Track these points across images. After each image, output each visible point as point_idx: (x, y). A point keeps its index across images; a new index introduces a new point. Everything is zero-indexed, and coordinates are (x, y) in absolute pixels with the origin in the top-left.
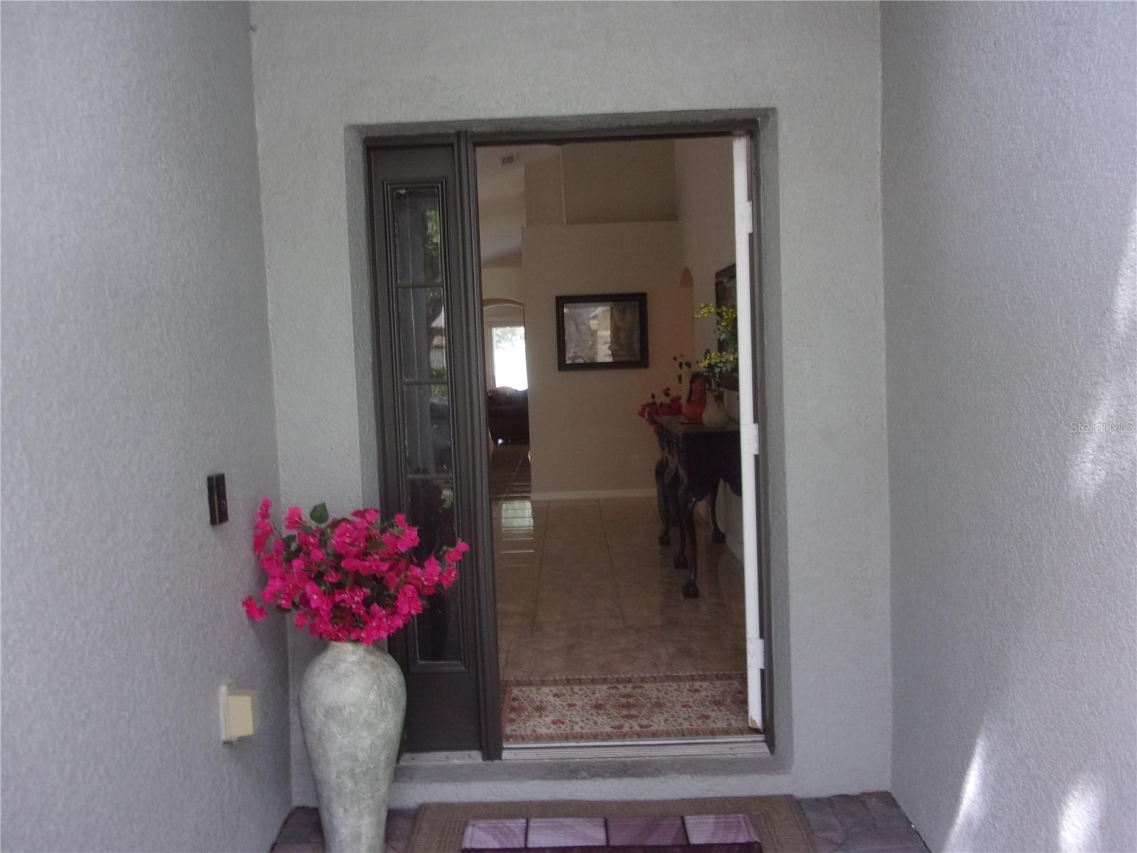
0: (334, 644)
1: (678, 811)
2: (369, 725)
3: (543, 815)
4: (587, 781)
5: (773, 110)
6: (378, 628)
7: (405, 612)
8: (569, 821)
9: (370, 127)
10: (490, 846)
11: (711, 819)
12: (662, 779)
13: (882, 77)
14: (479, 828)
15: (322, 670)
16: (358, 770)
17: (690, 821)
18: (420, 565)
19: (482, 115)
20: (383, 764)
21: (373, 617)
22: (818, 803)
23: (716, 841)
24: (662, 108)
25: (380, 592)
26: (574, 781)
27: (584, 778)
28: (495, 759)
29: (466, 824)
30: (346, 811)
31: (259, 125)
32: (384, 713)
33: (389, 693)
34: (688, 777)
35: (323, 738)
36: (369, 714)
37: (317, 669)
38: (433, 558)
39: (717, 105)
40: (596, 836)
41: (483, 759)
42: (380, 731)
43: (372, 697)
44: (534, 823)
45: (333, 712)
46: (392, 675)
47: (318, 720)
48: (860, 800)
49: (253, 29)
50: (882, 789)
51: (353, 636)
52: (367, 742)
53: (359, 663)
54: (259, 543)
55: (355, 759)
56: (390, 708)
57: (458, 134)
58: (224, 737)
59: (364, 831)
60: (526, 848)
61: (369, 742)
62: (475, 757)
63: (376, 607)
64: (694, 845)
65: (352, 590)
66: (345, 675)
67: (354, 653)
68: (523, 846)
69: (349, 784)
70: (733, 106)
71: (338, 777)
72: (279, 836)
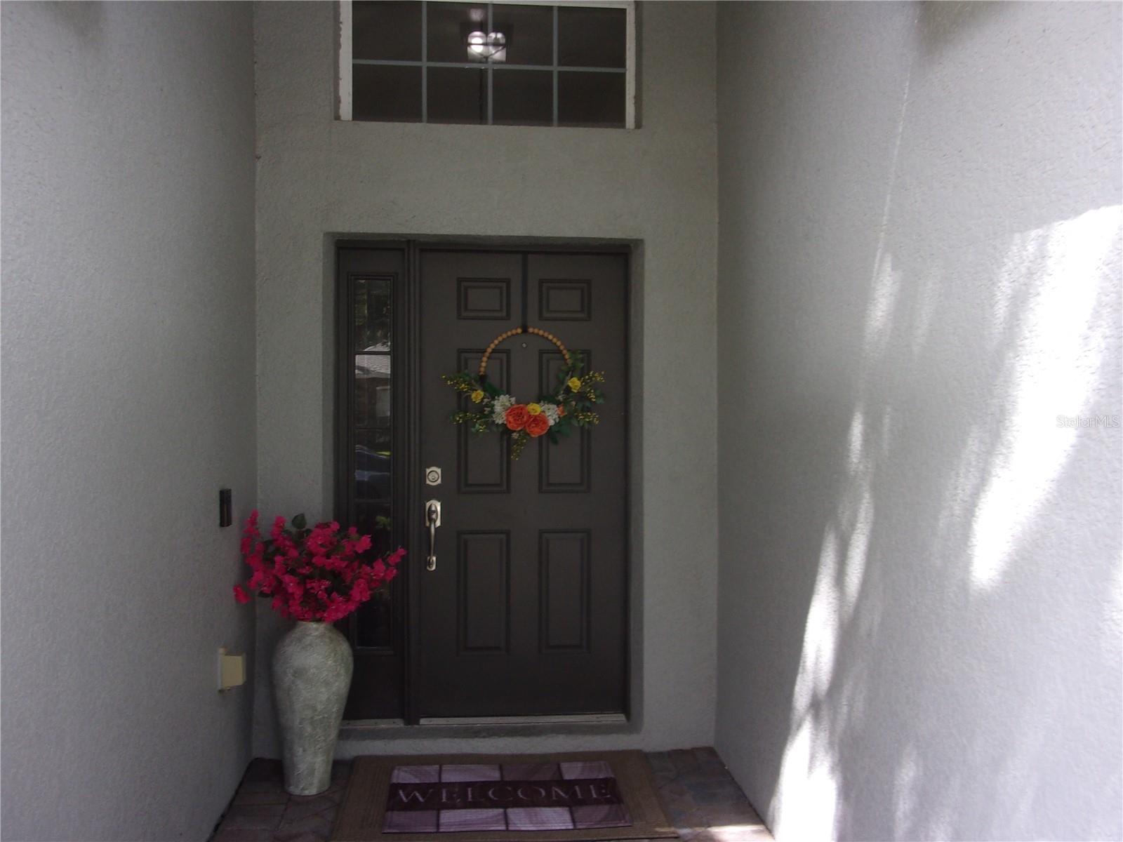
0: (301, 622)
1: (556, 760)
2: (327, 684)
3: (451, 763)
4: (487, 739)
5: (642, 241)
6: (337, 610)
7: (357, 599)
8: (473, 767)
9: (342, 234)
10: (413, 782)
11: (580, 765)
12: (544, 737)
13: (719, 223)
14: (403, 771)
15: (292, 642)
16: (316, 718)
17: (564, 766)
18: (370, 564)
19: (427, 231)
20: (334, 715)
21: (333, 602)
22: (660, 755)
23: (582, 777)
24: (561, 235)
25: (339, 584)
26: (476, 739)
27: (484, 737)
28: (415, 724)
29: (393, 769)
30: (304, 751)
31: (258, 228)
32: (338, 675)
33: (342, 660)
34: (564, 736)
35: (291, 693)
36: (327, 675)
37: (287, 641)
38: (380, 560)
39: (602, 235)
40: (494, 775)
41: (405, 724)
42: (334, 689)
43: (330, 662)
44: (445, 767)
45: (299, 673)
46: (344, 648)
47: (287, 679)
48: (692, 752)
49: (259, 158)
50: (707, 745)
51: (318, 616)
52: (324, 697)
53: (322, 636)
54: (245, 545)
55: (314, 709)
56: (342, 672)
57: (409, 241)
58: (219, 688)
59: (317, 766)
60: (440, 783)
61: (327, 696)
62: (399, 724)
63: (335, 595)
64: (566, 780)
65: (319, 581)
66: (310, 645)
67: (317, 629)
68: (437, 781)
69: (309, 729)
70: (613, 237)
71: (300, 723)
72: (245, 776)
